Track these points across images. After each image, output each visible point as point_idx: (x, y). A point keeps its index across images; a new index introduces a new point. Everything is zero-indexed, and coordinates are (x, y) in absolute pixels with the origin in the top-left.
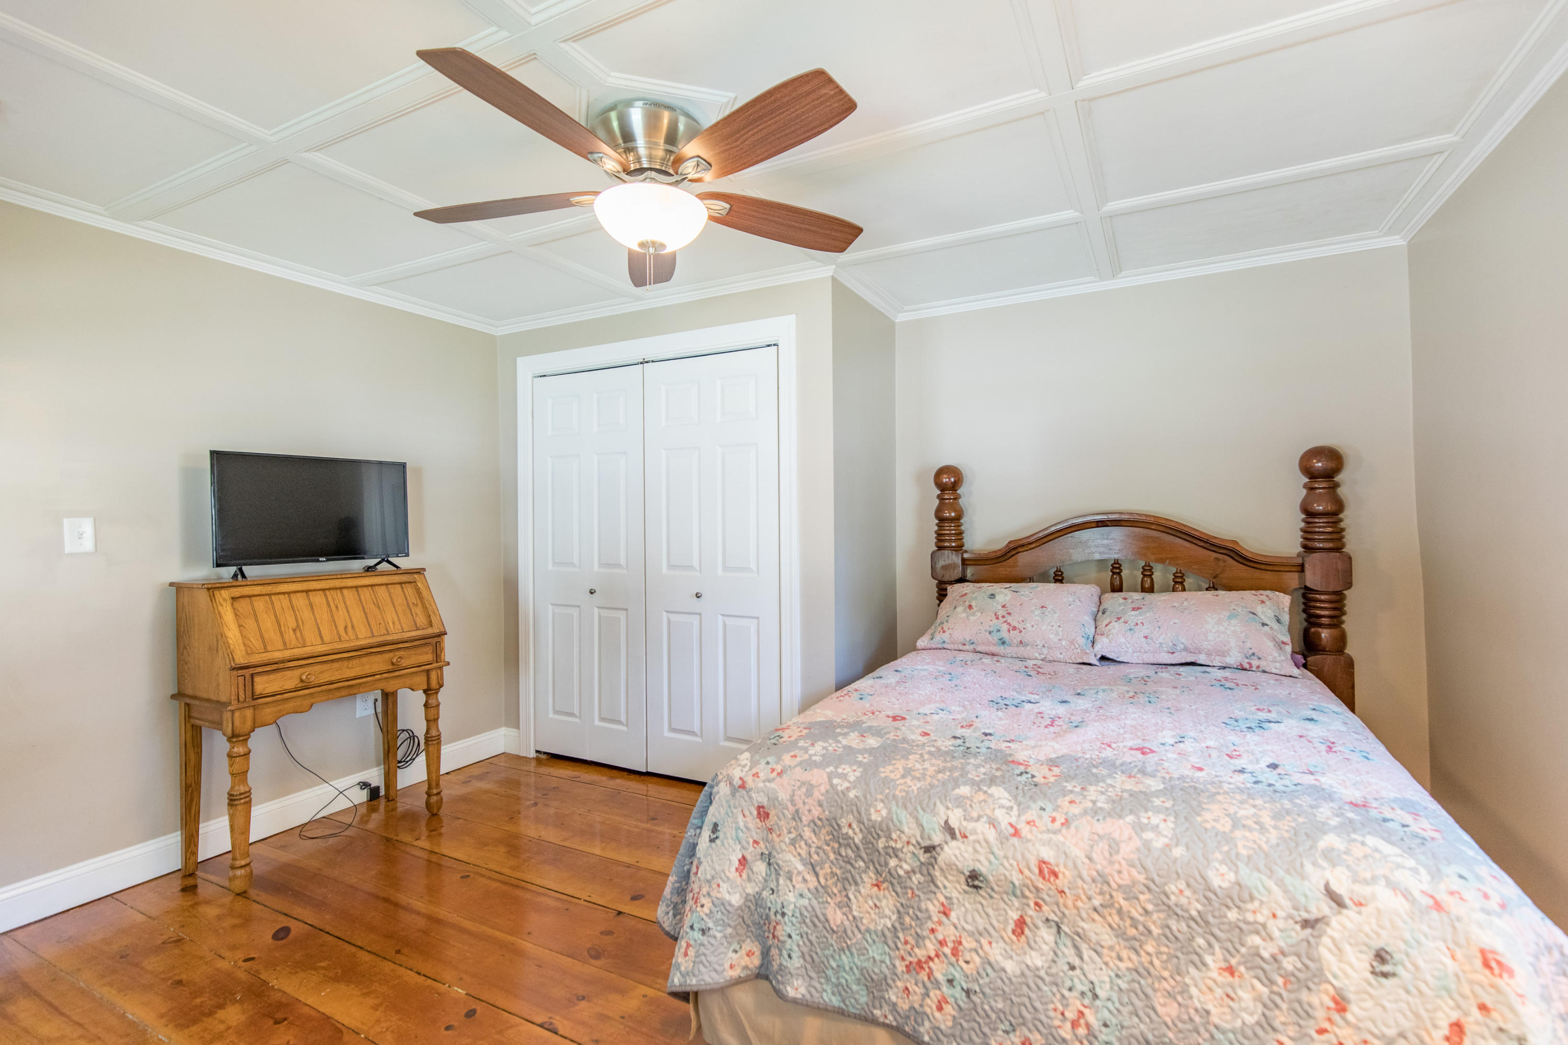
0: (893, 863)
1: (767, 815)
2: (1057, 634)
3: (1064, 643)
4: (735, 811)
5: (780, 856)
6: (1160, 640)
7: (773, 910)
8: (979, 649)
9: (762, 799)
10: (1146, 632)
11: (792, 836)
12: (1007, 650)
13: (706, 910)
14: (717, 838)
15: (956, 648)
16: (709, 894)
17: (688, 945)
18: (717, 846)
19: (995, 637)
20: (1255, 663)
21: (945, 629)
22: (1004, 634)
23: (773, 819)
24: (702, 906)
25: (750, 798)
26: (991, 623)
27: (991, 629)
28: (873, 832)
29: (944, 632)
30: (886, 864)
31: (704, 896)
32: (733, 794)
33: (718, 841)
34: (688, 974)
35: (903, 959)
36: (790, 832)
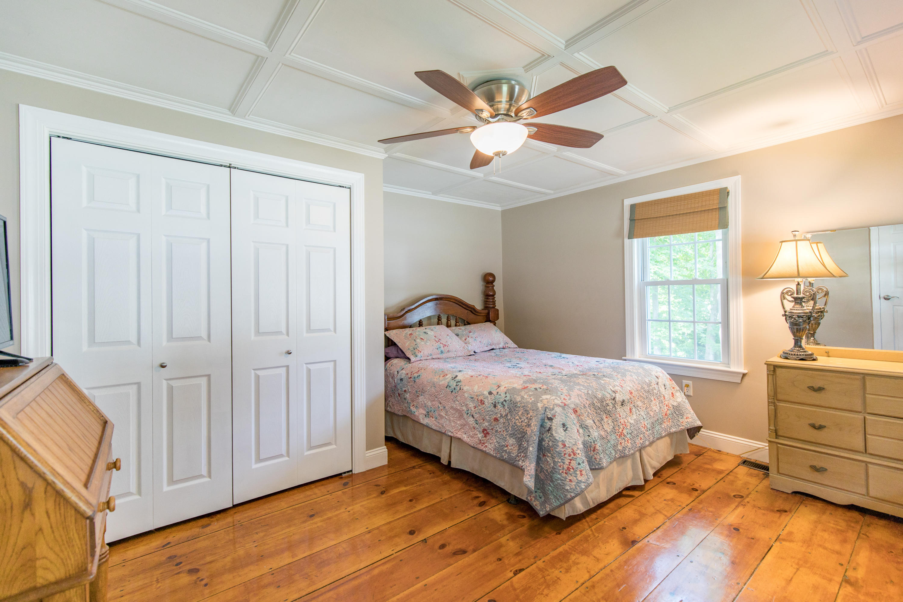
0: (608, 408)
1: (576, 411)
2: (459, 345)
3: (461, 348)
4: (568, 415)
5: (587, 422)
6: (484, 342)
7: (592, 442)
8: (434, 357)
9: (573, 406)
10: (480, 340)
11: (587, 414)
12: (444, 356)
13: (580, 454)
14: (567, 428)
15: (425, 359)
16: (578, 448)
17: (581, 471)
18: (569, 431)
19: (440, 350)
20: (507, 345)
21: (420, 350)
22: (442, 348)
23: (579, 413)
24: (579, 454)
25: (569, 407)
26: (436, 345)
27: (437, 347)
28: (602, 401)
29: (420, 352)
30: (607, 409)
31: (577, 450)
32: (564, 409)
33: (568, 429)
34: (587, 480)
35: (617, 435)
36: (585, 413)
